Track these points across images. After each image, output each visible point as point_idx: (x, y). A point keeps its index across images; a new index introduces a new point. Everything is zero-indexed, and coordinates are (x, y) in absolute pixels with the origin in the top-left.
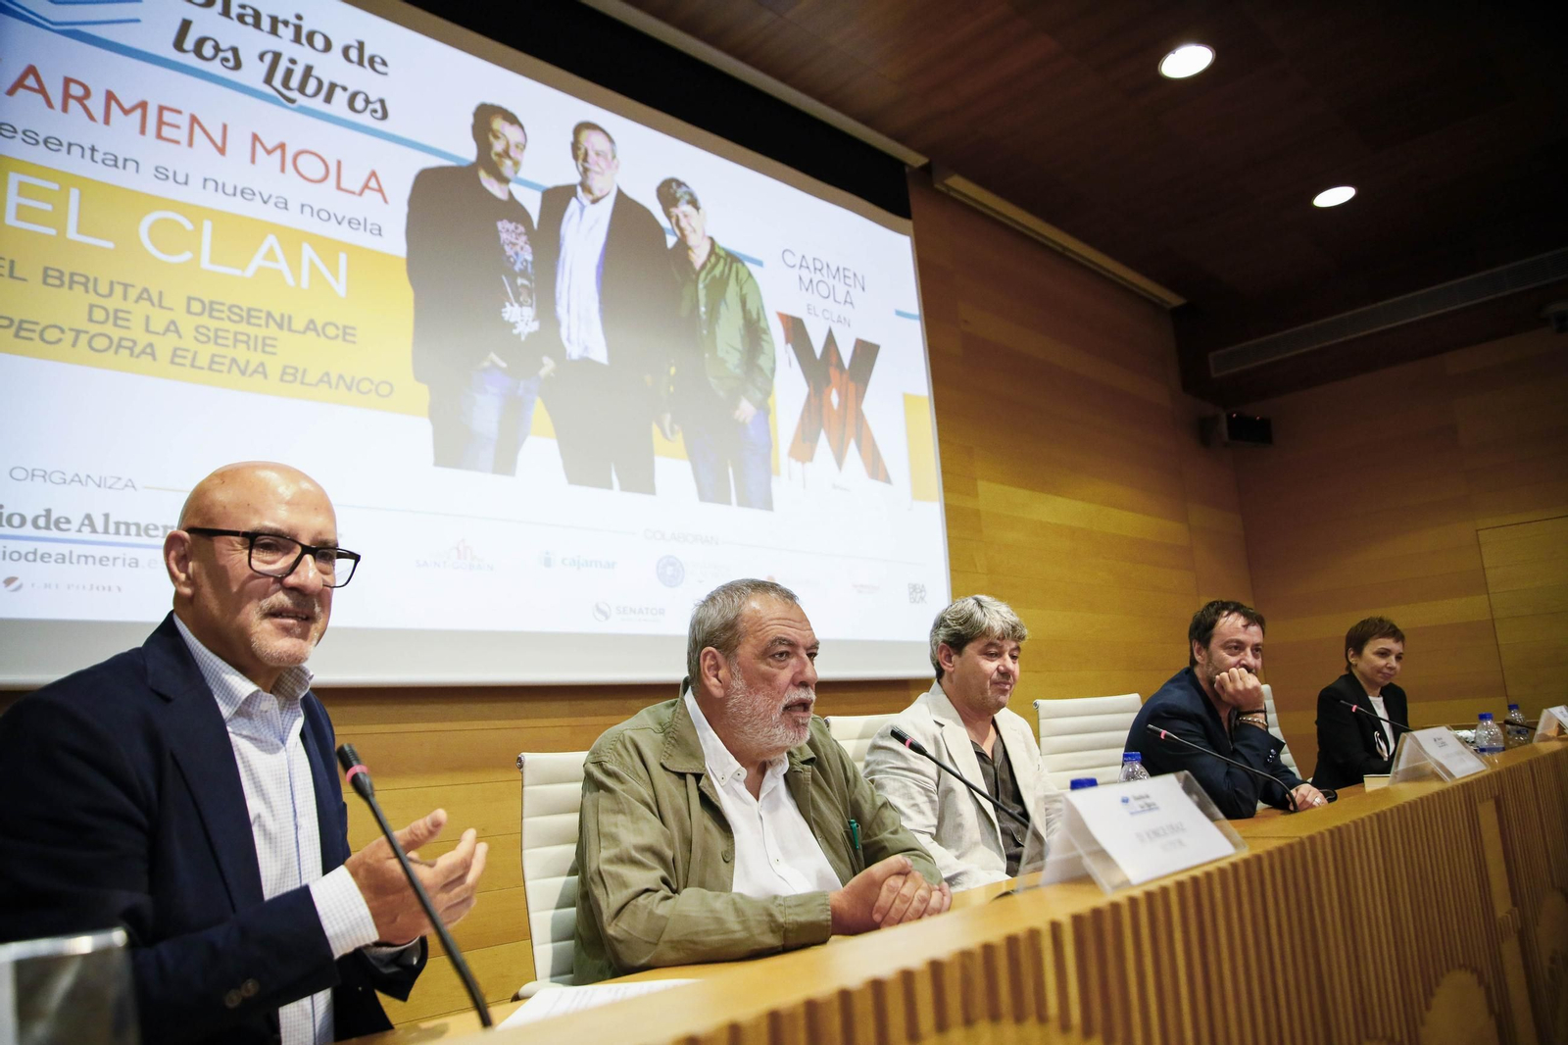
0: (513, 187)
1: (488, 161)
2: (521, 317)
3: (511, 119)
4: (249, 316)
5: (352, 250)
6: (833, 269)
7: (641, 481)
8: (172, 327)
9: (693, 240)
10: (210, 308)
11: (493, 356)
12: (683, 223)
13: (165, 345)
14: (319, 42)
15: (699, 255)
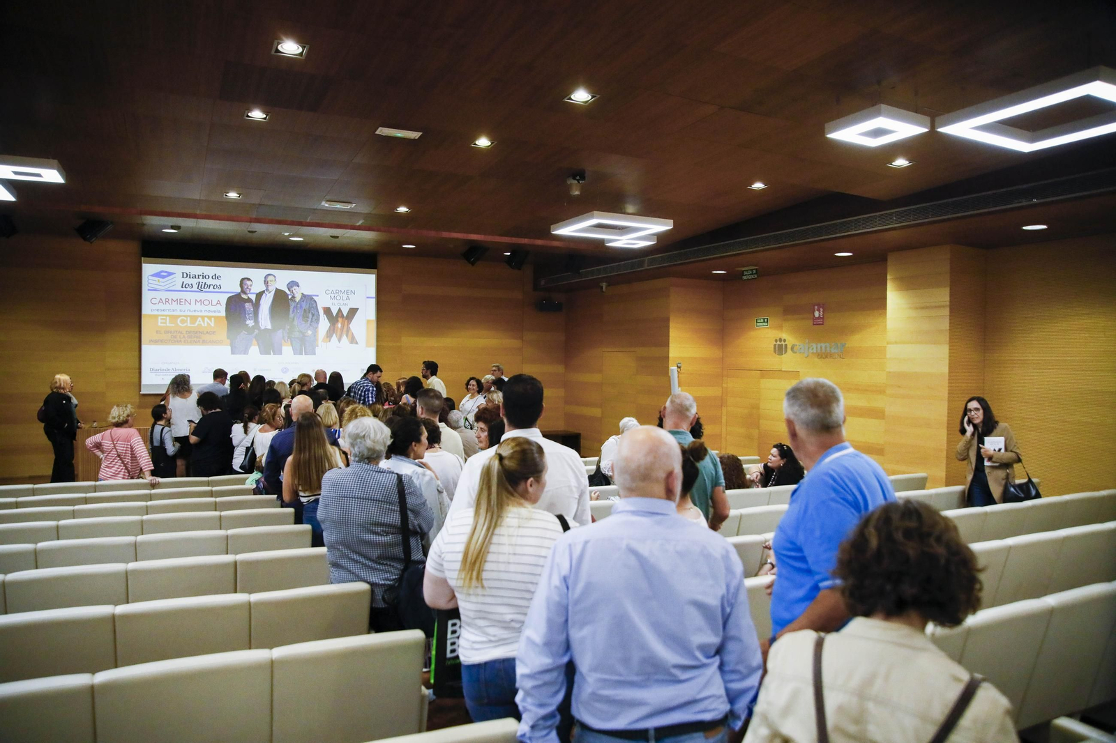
0: (249, 295)
1: (243, 291)
2: (250, 323)
3: (249, 279)
4: (196, 333)
5: (214, 317)
6: (343, 291)
7: (280, 353)
8: (184, 337)
9: (296, 295)
10: (190, 332)
11: (244, 332)
12: (294, 291)
13: (183, 340)
14: (207, 277)
15: (298, 299)
